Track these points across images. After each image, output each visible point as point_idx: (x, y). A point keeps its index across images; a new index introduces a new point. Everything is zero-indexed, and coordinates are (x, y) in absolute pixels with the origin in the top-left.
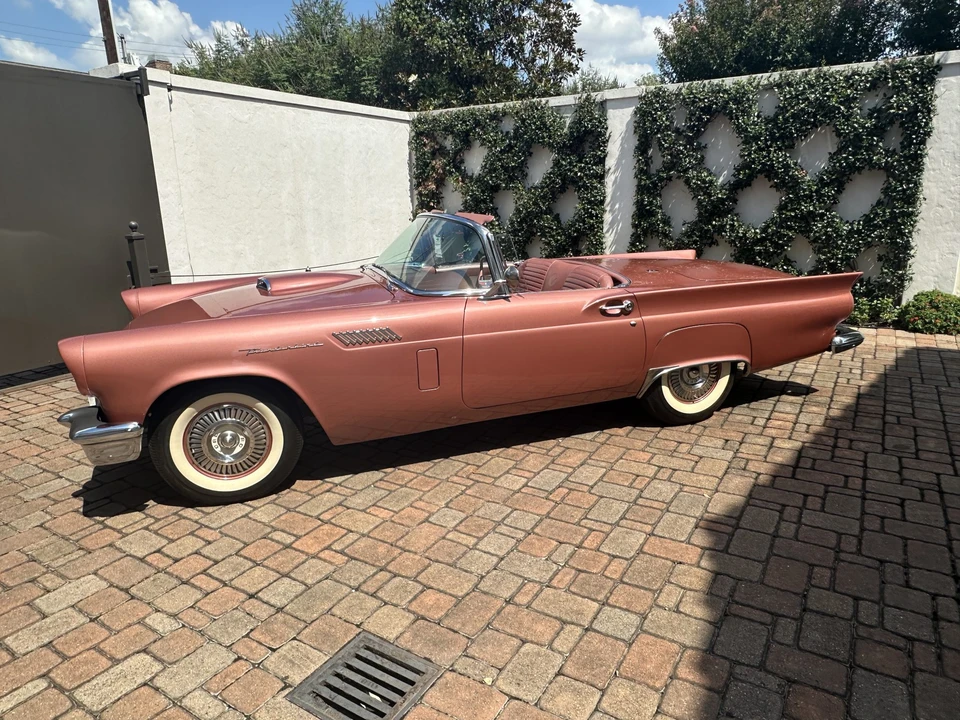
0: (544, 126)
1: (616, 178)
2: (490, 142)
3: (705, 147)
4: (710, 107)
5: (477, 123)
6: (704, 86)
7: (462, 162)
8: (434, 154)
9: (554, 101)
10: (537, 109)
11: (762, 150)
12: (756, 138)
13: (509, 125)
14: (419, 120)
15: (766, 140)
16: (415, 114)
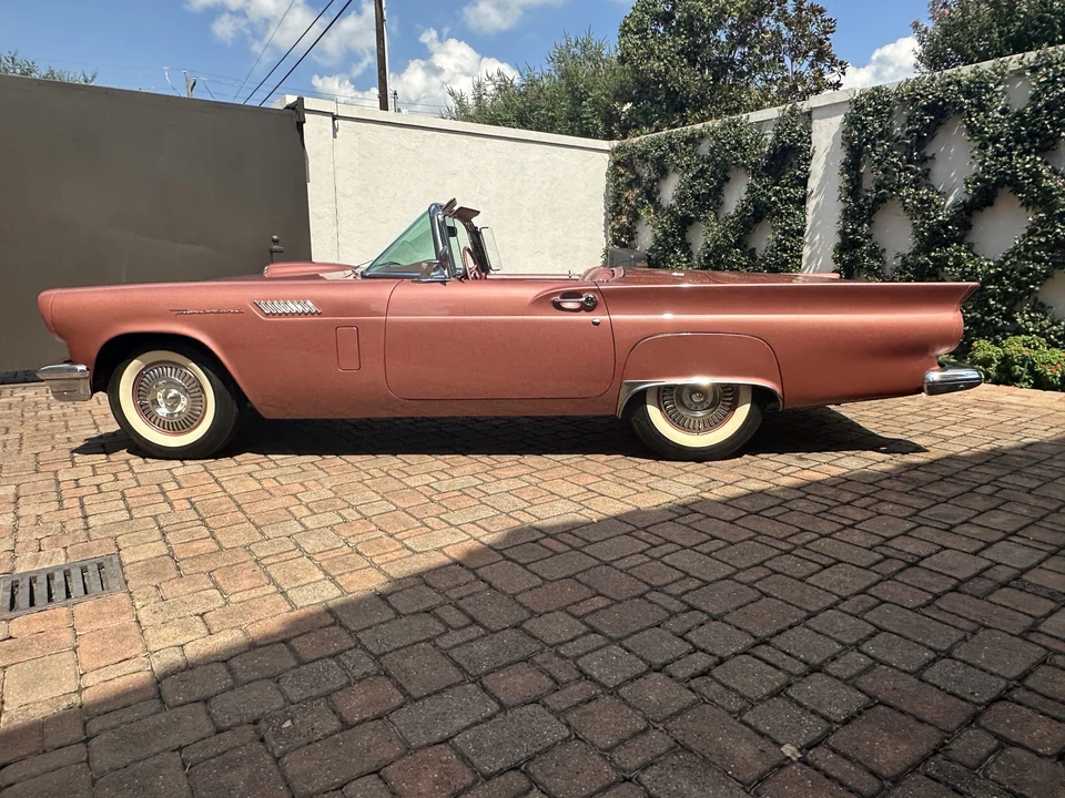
0: (739, 146)
1: (818, 203)
2: (682, 167)
3: (932, 158)
4: (934, 104)
5: (672, 148)
6: (933, 79)
7: (658, 192)
8: (630, 185)
9: (755, 117)
10: (735, 126)
11: (1003, 154)
12: (995, 139)
13: (705, 149)
14: (618, 150)
15: (1008, 141)
16: (615, 143)
